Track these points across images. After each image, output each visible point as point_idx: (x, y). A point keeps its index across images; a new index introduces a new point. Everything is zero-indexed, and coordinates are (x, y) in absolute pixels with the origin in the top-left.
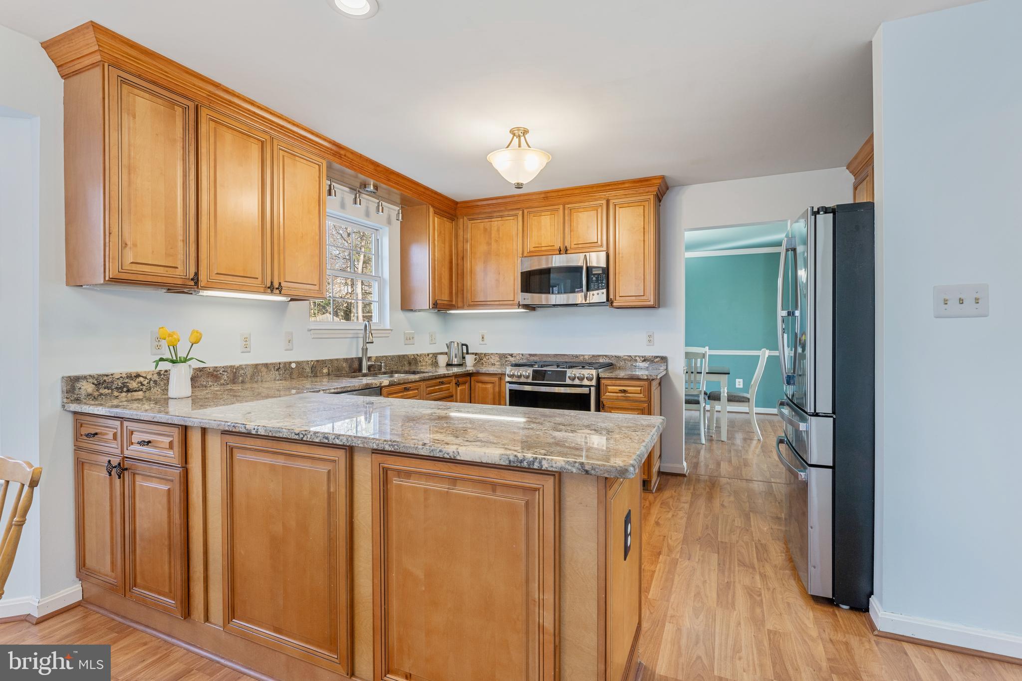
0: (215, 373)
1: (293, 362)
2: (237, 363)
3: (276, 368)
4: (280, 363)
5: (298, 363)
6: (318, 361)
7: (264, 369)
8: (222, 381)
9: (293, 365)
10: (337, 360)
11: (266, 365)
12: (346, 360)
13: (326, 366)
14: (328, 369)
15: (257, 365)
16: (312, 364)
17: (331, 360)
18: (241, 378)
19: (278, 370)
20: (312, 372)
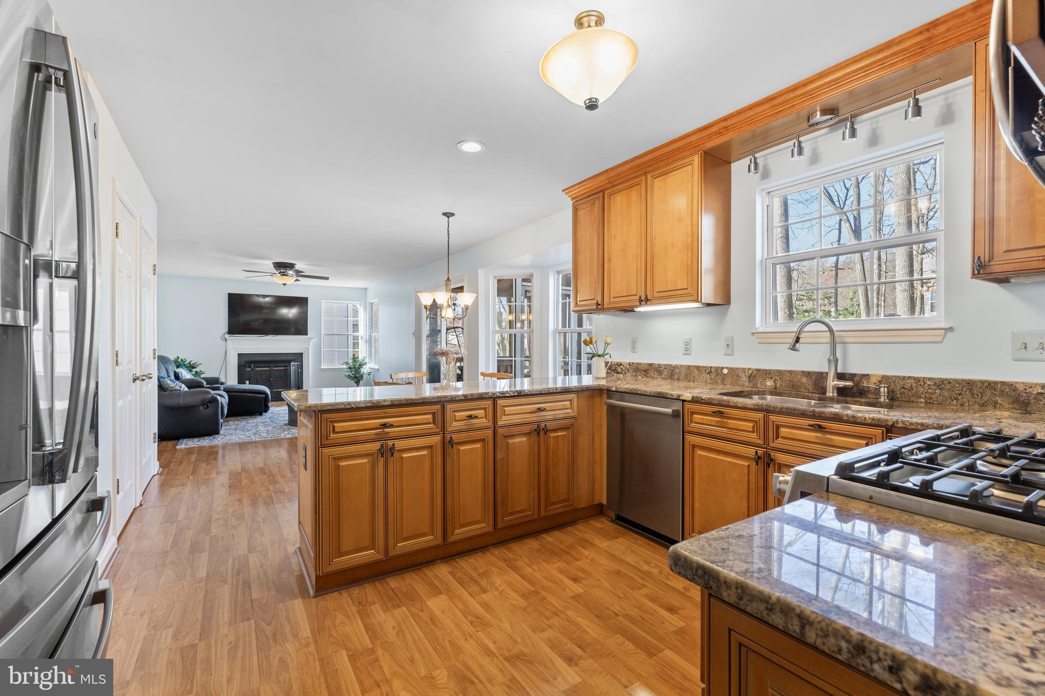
0: (659, 369)
1: (726, 368)
2: (674, 363)
3: (707, 371)
4: (711, 367)
5: (731, 370)
6: (758, 370)
7: (696, 371)
8: (663, 376)
9: (725, 371)
10: (790, 372)
11: (698, 368)
12: (808, 374)
13: (771, 378)
14: (774, 382)
15: (689, 366)
16: (750, 372)
17: (780, 373)
18: (676, 376)
19: (709, 373)
20: (750, 381)
